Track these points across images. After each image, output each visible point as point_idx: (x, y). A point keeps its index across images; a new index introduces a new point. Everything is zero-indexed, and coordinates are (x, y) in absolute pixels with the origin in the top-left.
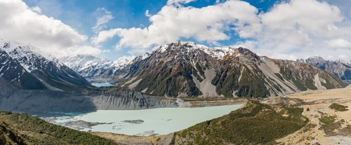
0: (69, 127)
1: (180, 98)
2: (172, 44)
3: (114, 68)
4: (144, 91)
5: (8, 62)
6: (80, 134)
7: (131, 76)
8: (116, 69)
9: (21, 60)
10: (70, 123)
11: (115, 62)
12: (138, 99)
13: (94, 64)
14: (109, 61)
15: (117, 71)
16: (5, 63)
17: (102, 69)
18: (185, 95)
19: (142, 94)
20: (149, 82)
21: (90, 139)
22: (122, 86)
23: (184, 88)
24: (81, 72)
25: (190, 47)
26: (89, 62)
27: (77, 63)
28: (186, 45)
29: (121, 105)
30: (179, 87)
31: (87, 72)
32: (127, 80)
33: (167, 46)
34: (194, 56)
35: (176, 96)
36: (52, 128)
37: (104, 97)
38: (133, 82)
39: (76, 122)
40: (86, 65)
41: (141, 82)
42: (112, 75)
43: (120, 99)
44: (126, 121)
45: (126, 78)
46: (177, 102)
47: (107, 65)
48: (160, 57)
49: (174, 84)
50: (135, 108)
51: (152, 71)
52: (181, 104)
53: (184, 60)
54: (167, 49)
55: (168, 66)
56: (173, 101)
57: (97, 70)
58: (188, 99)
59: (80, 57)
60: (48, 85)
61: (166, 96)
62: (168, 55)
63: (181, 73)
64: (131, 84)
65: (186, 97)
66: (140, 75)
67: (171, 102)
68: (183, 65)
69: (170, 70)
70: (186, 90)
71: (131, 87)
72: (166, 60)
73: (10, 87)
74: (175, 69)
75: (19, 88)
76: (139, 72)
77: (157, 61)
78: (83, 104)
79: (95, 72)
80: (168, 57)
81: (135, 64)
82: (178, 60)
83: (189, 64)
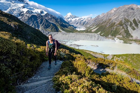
1: (117, 38)
4: (99, 33)
7: (93, 26)
8: (86, 22)
18: (121, 36)
20: (102, 29)
22: (89, 30)
23: (120, 34)
30: (118, 32)
32: (91, 28)
35: (115, 36)
37: (82, 35)
41: (98, 29)
43: (88, 36)
45: (90, 27)
46: (115, 39)
49: (116, 31)
50: (95, 40)
51: (104, 24)
52: (117, 41)
53: (125, 18)
54: (115, 12)
55: (114, 21)
56: (113, 39)
57: (78, 23)
58: (123, 39)
59: (71, 17)
60: (61, 30)
61: (110, 36)
62: (115, 15)
63: (121, 25)
64: (93, 29)
65: (121, 38)
66: (97, 25)
67: (112, 39)
68: (124, 20)
69: (115, 23)
70: (122, 34)
71: (93, 31)
72: (113, 18)
73: (47, 31)
74: (118, 23)
75: (50, 32)
76: (97, 24)
77: (107, 18)
78: (74, 38)
79: (77, 24)
80: (115, 16)
81: (95, 20)
82: (121, 18)
83: (128, 20)
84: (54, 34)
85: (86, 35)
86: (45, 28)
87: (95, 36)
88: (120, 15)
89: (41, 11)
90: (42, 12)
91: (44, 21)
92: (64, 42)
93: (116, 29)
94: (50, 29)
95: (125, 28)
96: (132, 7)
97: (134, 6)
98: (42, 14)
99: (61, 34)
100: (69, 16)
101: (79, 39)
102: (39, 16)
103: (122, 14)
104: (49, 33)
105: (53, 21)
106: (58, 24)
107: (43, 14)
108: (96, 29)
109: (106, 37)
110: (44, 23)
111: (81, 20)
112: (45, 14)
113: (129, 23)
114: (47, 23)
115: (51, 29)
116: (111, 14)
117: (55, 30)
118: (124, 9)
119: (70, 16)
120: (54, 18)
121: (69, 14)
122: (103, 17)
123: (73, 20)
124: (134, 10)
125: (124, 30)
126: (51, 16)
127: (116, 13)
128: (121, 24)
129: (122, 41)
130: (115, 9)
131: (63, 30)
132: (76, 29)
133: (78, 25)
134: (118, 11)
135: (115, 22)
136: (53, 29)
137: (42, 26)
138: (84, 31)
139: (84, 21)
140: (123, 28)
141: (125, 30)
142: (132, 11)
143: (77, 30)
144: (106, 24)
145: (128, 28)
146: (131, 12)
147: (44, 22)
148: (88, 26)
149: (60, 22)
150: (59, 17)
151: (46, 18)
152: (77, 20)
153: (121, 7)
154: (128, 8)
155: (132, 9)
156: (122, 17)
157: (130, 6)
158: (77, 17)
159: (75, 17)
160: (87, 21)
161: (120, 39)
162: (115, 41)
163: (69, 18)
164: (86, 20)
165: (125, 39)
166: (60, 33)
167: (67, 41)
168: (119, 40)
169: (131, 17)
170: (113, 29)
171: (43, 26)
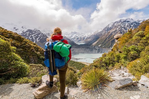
2: (115, 22)
3: (85, 37)
5: (41, 35)
6: (74, 62)
9: (47, 34)
11: (86, 34)
12: (96, 49)
13: (77, 36)
14: (83, 34)
15: (87, 38)
16: (40, 35)
17: (80, 37)
19: (99, 47)
20: (102, 42)
21: (78, 64)
24: (72, 39)
25: (128, 22)
26: (75, 35)
27: (70, 35)
28: (125, 21)
29: (89, 52)
31: (74, 39)
33: (112, 24)
34: (131, 27)
37: (82, 48)
38: (94, 42)
40: (74, 36)
41: (98, 42)
42: (85, 40)
47: (82, 36)
48: (108, 30)
50: (95, 53)
51: (103, 37)
61: (111, 48)
72: (112, 31)
78: (73, 51)
79: (77, 39)
85: (86, 49)
101: (78, 53)
108: (96, 42)
135: (114, 34)
144: (106, 37)
170: (113, 41)
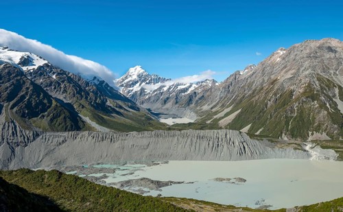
0: (126, 189)
1: (313, 141)
3: (195, 94)
4: (246, 129)
7: (223, 106)
8: (198, 97)
10: (128, 182)
15: (200, 99)
17: (176, 97)
18: (324, 136)
20: (254, 115)
22: (209, 122)
23: (319, 126)
24: (143, 103)
27: (138, 88)
29: (208, 152)
30: (311, 123)
32: (216, 113)
35: (305, 138)
36: (99, 192)
37: (181, 139)
38: (226, 115)
39: (137, 181)
41: (239, 116)
43: (205, 143)
44: (217, 179)
45: (214, 110)
46: (307, 148)
49: (301, 116)
50: (230, 158)
51: (257, 97)
52: (316, 154)
53: (318, 74)
54: (284, 59)
55: (286, 85)
56: (299, 147)
57: (168, 98)
58: (331, 145)
59: (142, 78)
60: (94, 124)
61: (286, 139)
62: (285, 67)
63: (313, 98)
64: (223, 118)
65: (327, 141)
66: (237, 104)
67: (295, 149)
68: (317, 82)
69: (291, 93)
70: (324, 127)
71: (223, 123)
72: (283, 77)
73: (29, 128)
74: (301, 91)
75: (45, 130)
76: (234, 100)
77: (266, 79)
78: (147, 152)
79: (165, 102)
80: (286, 72)
81: (228, 86)
82: (305, 75)
83: (328, 80)
84: (62, 139)
85: (194, 140)
86: (23, 116)
87: (230, 142)
88: (302, 66)
89: (23, 57)
90: (26, 61)
91: (28, 88)
92: (101, 170)
93: (301, 111)
94: (45, 122)
95: (328, 105)
96: (329, 45)
97: (334, 43)
98: (25, 68)
99: (90, 138)
100: (135, 77)
101: (166, 158)
102: (9, 74)
103: (306, 64)
104: (38, 135)
105: (65, 91)
106: (83, 102)
107: (31, 68)
108: (233, 116)
109: (272, 142)
110: (23, 97)
111: (180, 87)
112: (36, 67)
113: (337, 91)
114: (38, 96)
115: (52, 120)
116: (273, 66)
117: (69, 123)
118: (308, 51)
119: (139, 76)
120: (70, 80)
121: (135, 72)
122: (251, 76)
123: (151, 88)
124: (336, 52)
125: (326, 112)
126: (58, 74)
127: (288, 61)
128: (310, 94)
129: (332, 152)
130: (282, 53)
131: (102, 122)
132: (162, 121)
133: (168, 105)
134: (292, 56)
135: (292, 88)
136: (60, 119)
137: (12, 108)
138: (190, 124)
139: (189, 92)
140: (323, 106)
141: (329, 113)
142: (332, 55)
143: (164, 125)
144: (265, 98)
145: (339, 107)
146: (330, 58)
147: (27, 93)
148: (206, 108)
149: (96, 94)
150: (95, 78)
151: (40, 81)
152: (165, 89)
153: (297, 45)
154: (319, 48)
155: (330, 49)
156: (307, 72)
157: (321, 41)
158: (164, 80)
159: (157, 80)
160: (200, 90)
161: (323, 147)
162: (309, 156)
163: (136, 82)
164: (196, 89)
165: (339, 145)
166: (86, 133)
167: (115, 167)
168: (319, 149)
169: (335, 73)
170: (292, 112)
171: (15, 109)
